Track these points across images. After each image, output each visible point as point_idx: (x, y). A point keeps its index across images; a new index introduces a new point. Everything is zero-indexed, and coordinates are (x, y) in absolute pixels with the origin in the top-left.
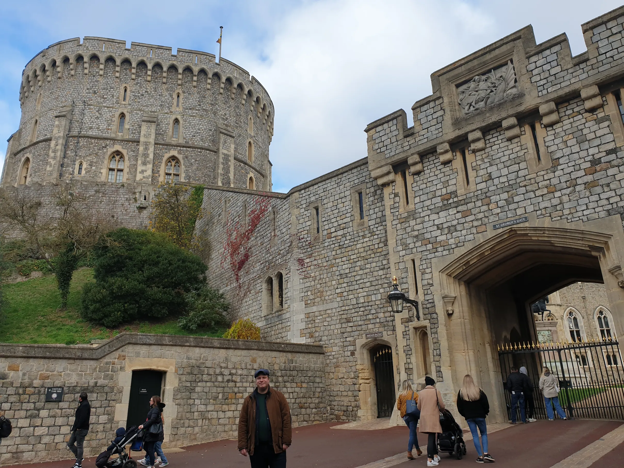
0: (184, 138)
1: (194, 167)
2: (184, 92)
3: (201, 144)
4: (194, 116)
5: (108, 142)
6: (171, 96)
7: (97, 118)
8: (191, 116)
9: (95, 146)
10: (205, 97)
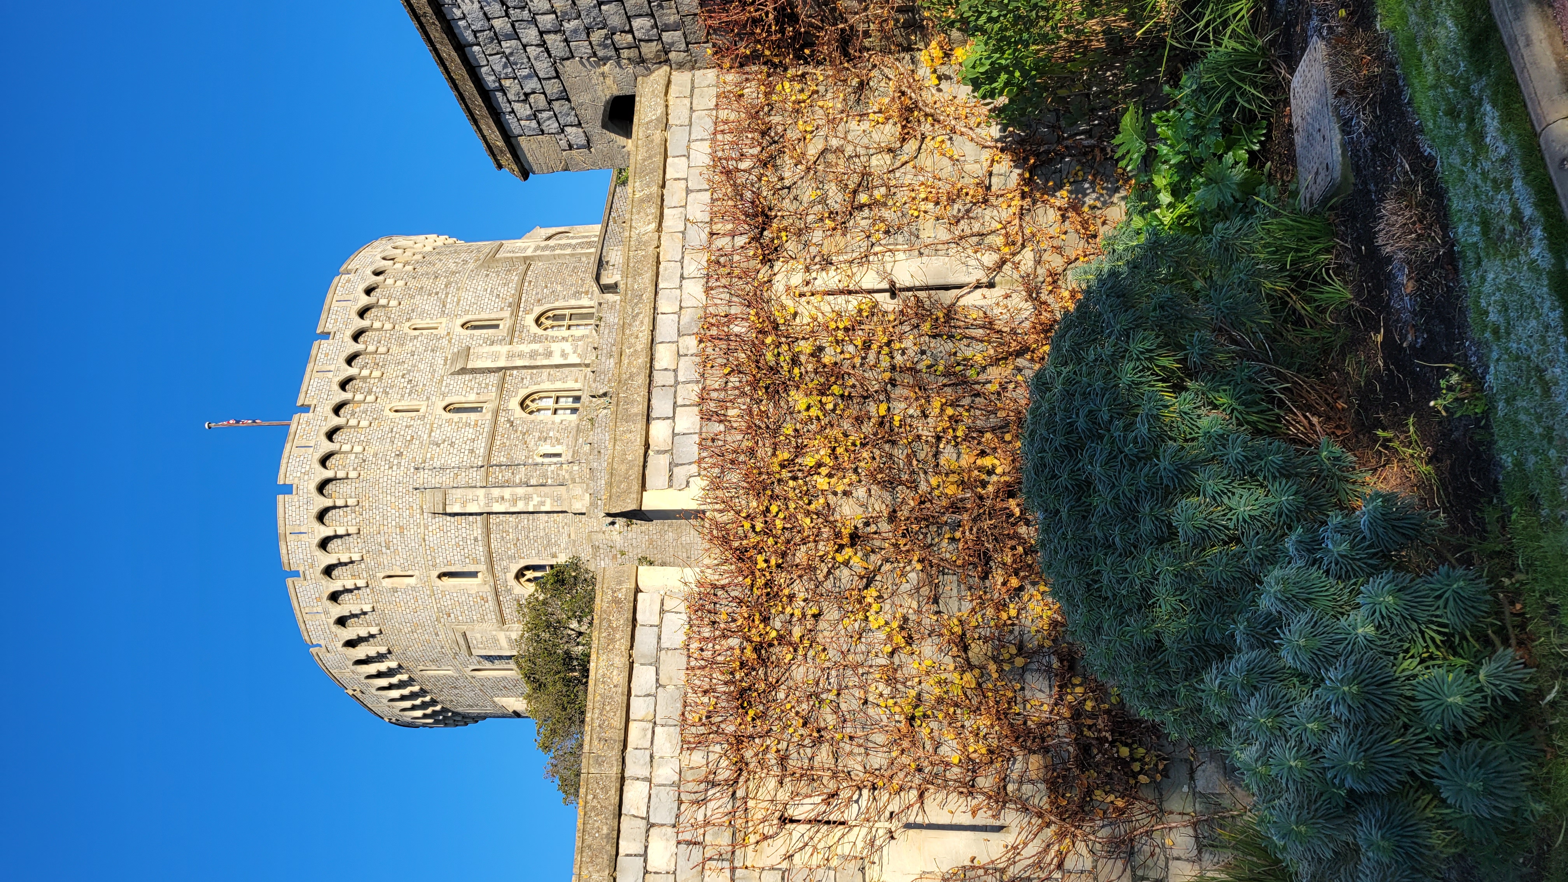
0: (502, 309)
1: (559, 288)
2: (408, 320)
3: (512, 285)
4: (459, 300)
5: (501, 420)
6: (416, 337)
7: (452, 444)
8: (458, 303)
9: (508, 438)
10: (422, 288)
